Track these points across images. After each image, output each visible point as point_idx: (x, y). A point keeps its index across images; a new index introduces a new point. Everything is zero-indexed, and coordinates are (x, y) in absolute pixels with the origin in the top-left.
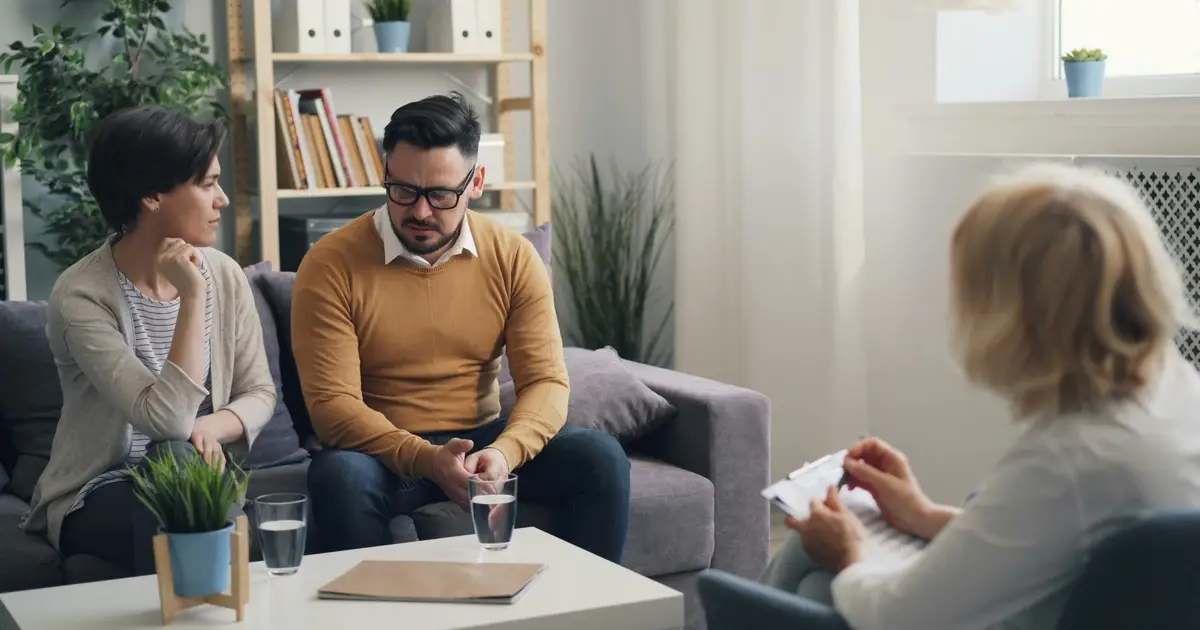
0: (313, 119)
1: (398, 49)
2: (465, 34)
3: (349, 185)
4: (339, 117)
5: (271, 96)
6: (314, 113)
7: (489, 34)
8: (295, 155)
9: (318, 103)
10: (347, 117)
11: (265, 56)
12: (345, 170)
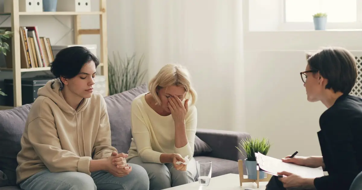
0: (32, 39)
1: (53, 10)
2: (79, 4)
3: (44, 66)
4: (40, 38)
5: (19, 30)
6: (32, 37)
7: (87, 4)
8: (27, 54)
9: (33, 32)
10: (43, 38)
11: (17, 13)
12: (42, 60)
